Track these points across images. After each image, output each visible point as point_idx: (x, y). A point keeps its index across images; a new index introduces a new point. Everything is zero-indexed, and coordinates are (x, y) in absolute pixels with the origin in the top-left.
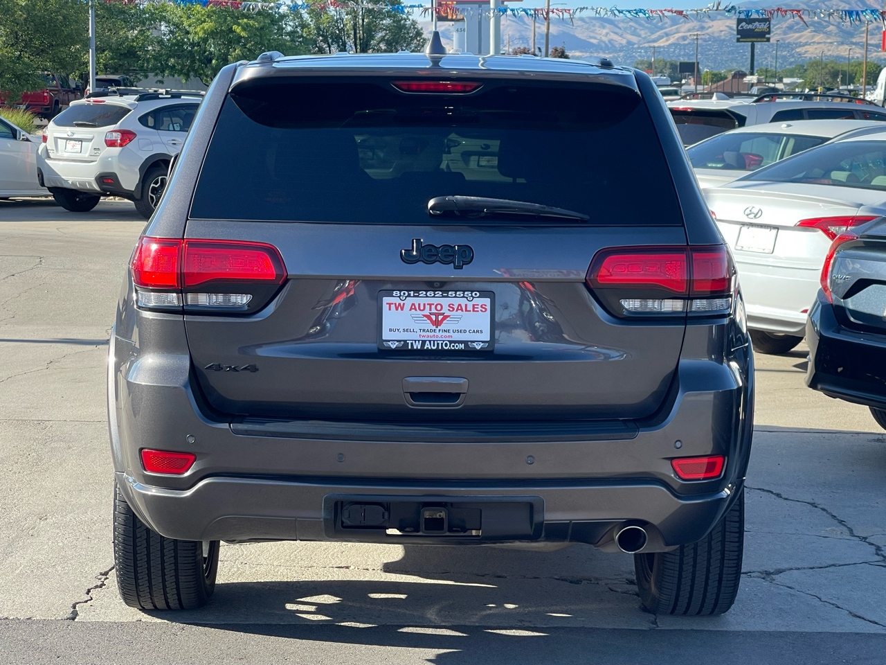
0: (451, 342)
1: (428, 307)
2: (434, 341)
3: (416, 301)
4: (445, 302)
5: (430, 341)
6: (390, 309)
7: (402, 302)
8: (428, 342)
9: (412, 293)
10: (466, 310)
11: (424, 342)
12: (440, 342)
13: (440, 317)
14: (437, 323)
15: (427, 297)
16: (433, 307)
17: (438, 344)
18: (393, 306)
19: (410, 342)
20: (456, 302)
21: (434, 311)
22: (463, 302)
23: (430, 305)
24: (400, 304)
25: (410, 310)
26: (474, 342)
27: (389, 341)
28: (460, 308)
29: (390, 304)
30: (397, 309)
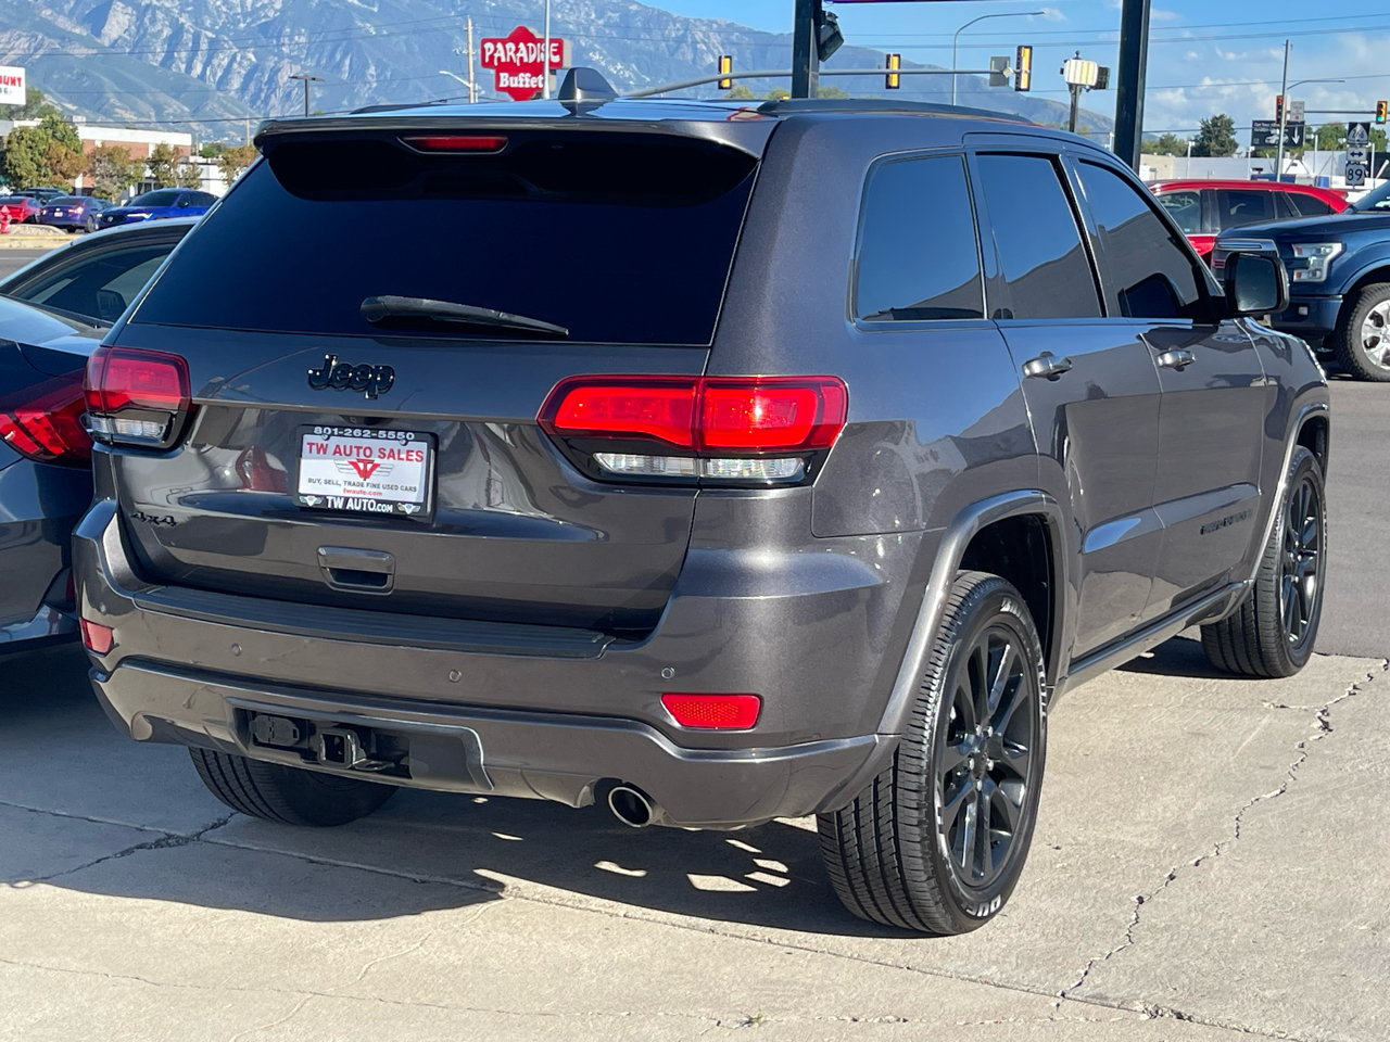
0: (378, 501)
1: (355, 450)
2: (358, 499)
3: (341, 441)
4: (375, 444)
5: (353, 499)
6: (311, 451)
7: (325, 443)
8: (351, 500)
9: (336, 430)
10: (399, 459)
11: (347, 500)
12: (365, 501)
13: (369, 466)
14: (365, 474)
15: (353, 436)
16: (361, 451)
17: (362, 503)
18: (314, 447)
19: (330, 498)
20: (388, 445)
21: (362, 457)
22: (396, 445)
23: (358, 448)
24: (322, 445)
25: (334, 454)
26: (404, 503)
27: (306, 495)
28: (392, 454)
29: (311, 444)
30: (319, 452)
